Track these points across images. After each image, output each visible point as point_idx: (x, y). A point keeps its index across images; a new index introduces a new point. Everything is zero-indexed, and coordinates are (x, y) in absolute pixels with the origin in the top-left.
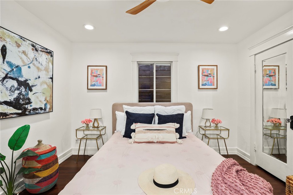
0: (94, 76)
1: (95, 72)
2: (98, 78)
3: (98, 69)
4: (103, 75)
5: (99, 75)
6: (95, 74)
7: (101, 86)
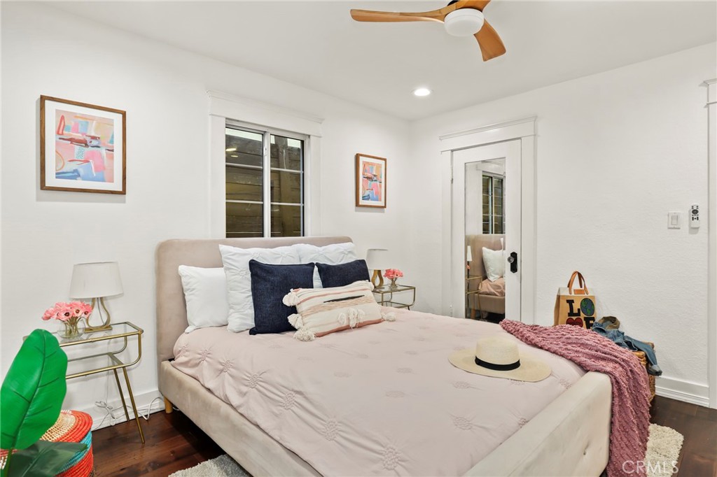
0: (72, 140)
1: (76, 125)
2: (90, 149)
3: (92, 119)
4: (112, 142)
5: (93, 138)
6: (77, 132)
7: (103, 180)
